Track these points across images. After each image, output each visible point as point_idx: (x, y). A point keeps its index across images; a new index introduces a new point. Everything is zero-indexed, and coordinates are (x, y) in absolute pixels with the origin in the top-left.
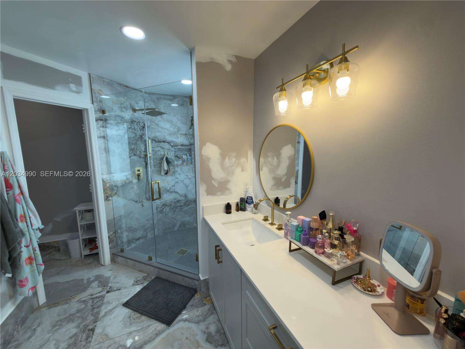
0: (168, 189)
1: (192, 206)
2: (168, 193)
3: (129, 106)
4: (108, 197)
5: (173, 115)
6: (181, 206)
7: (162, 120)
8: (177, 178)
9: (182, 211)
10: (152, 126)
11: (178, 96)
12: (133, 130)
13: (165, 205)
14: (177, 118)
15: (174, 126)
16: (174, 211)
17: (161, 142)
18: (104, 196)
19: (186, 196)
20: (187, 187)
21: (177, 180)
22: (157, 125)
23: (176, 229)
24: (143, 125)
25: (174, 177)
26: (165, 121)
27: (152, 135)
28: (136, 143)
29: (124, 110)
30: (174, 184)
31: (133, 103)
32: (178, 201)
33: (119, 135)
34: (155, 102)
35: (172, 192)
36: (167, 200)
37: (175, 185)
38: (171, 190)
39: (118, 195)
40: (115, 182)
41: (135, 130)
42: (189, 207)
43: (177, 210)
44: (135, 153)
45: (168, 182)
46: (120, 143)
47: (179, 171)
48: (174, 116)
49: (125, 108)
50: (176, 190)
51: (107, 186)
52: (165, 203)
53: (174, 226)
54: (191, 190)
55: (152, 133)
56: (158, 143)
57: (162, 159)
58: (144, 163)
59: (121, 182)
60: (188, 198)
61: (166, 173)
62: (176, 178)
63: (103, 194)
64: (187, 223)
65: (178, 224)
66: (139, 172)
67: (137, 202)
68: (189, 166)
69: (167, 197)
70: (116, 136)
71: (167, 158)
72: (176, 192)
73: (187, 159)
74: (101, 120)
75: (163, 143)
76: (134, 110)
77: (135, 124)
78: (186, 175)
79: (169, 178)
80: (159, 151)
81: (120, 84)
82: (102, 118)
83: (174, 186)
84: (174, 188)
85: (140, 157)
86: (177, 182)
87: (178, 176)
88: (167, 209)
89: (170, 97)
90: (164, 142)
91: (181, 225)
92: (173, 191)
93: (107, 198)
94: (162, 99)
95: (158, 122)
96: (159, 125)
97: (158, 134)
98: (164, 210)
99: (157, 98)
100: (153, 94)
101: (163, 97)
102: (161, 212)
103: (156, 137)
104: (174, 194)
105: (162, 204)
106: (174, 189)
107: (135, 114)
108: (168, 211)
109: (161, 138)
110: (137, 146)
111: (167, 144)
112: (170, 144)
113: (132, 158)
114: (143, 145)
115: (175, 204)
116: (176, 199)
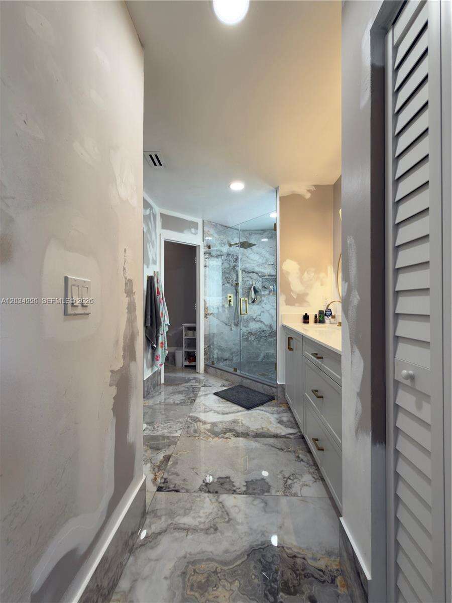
0: (254, 318)
2: (254, 322)
3: (227, 242)
5: (262, 248)
6: (266, 337)
7: (252, 252)
8: (263, 307)
9: (266, 342)
11: (268, 230)
12: (229, 262)
14: (266, 250)
15: (263, 257)
16: (259, 341)
17: (250, 273)
18: (204, 314)
19: (271, 327)
21: (262, 310)
23: (260, 360)
24: (237, 258)
25: (260, 306)
26: (254, 252)
27: (243, 266)
28: (230, 273)
29: (223, 245)
30: (260, 314)
31: (230, 239)
32: (263, 331)
35: (258, 321)
36: (252, 329)
38: (256, 319)
42: (274, 338)
43: (262, 340)
44: (227, 282)
45: (254, 311)
47: (265, 301)
48: (264, 248)
49: (224, 243)
50: (262, 320)
51: (207, 306)
52: (251, 332)
53: (258, 356)
56: (248, 273)
57: (250, 288)
58: (235, 291)
60: (273, 329)
61: (253, 302)
63: (203, 312)
64: (271, 356)
65: (262, 355)
66: (230, 298)
67: (226, 324)
69: (254, 326)
71: (254, 287)
72: (262, 322)
73: (273, 289)
74: (207, 253)
75: (251, 274)
76: (230, 245)
77: (230, 257)
78: (272, 305)
79: (256, 307)
80: (248, 281)
81: (222, 225)
84: (260, 317)
85: (232, 285)
86: (263, 312)
87: (264, 305)
88: (252, 338)
89: (260, 232)
90: (253, 272)
91: (264, 357)
92: (259, 319)
93: (206, 316)
94: (253, 234)
95: (249, 254)
96: (249, 258)
97: (247, 266)
98: (250, 339)
99: (249, 234)
100: (247, 230)
101: (254, 232)
102: (247, 339)
103: (246, 268)
104: (259, 323)
105: (248, 332)
107: (231, 248)
108: (253, 340)
109: (250, 269)
110: (230, 276)
111: (255, 274)
112: (258, 275)
113: (226, 285)
114: (235, 275)
115: (260, 333)
116: (261, 329)
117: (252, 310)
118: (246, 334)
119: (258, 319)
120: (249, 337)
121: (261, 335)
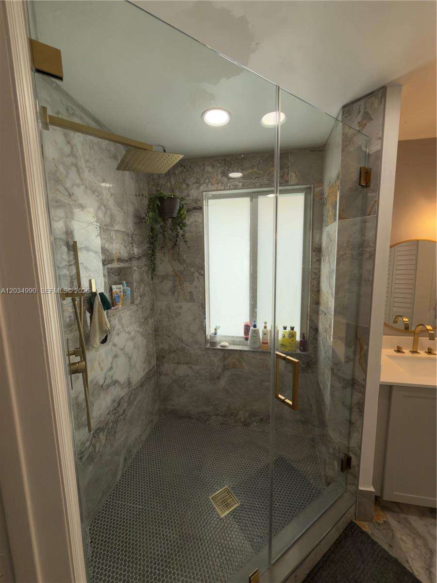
0: (101, 382)
1: (138, 399)
2: (102, 395)
6: (124, 412)
8: (115, 345)
9: (126, 423)
14: (110, 189)
15: (104, 206)
16: (115, 434)
20: (130, 358)
21: (114, 351)
22: (70, 195)
23: (119, 477)
25: (110, 345)
26: (86, 188)
30: (112, 364)
32: (119, 404)
35: (109, 386)
36: (100, 416)
37: (114, 365)
38: (106, 383)
42: (135, 403)
43: (119, 426)
45: (100, 365)
48: (104, 180)
50: (115, 378)
52: (98, 427)
54: (135, 364)
60: (133, 384)
62: (113, 348)
64: (134, 444)
65: (122, 460)
68: (131, 309)
71: (102, 298)
72: (116, 382)
73: (123, 292)
78: (127, 333)
79: (102, 351)
83: (111, 368)
84: (110, 373)
86: (116, 356)
87: (116, 339)
88: (102, 436)
91: (125, 459)
95: (72, 186)
96: (72, 197)
98: (98, 446)
104: (111, 390)
106: (112, 377)
108: (104, 442)
111: (93, 255)
112: (99, 256)
115: (114, 414)
116: (115, 402)
117: (96, 365)
118: (88, 444)
119: (108, 381)
120: (94, 447)
121: (117, 415)
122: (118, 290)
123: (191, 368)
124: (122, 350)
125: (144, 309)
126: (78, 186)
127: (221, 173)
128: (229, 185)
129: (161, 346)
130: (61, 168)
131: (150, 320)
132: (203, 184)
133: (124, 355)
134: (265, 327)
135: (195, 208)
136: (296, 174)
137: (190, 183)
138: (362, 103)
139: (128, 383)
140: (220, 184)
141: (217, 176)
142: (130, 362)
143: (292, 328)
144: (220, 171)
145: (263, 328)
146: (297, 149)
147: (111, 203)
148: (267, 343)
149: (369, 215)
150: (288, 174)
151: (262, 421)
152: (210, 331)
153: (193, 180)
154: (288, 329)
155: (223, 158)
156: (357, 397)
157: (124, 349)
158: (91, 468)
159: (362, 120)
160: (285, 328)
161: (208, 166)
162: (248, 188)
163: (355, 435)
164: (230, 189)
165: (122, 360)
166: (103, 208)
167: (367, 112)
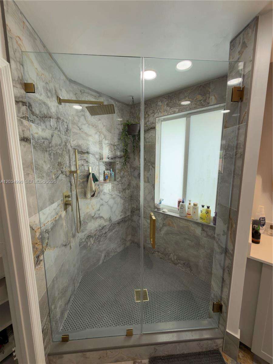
0: (93, 215)
2: (93, 221)
3: (54, 92)
4: (38, 257)
5: (98, 119)
6: (105, 233)
7: (85, 122)
9: (107, 239)
10: (75, 131)
11: (104, 95)
12: (59, 133)
13: (89, 237)
14: (103, 123)
15: (99, 132)
16: (99, 241)
17: (84, 153)
18: (34, 258)
19: (110, 220)
20: (111, 208)
21: (101, 202)
22: (80, 129)
23: (101, 262)
24: (66, 127)
25: (99, 199)
26: (89, 125)
27: (75, 142)
28: (62, 154)
29: (49, 94)
30: (99, 208)
31: (57, 86)
32: (103, 228)
33: (46, 139)
34: (77, 95)
35: (97, 218)
36: (91, 230)
38: (96, 216)
39: (50, 246)
40: (46, 225)
41: (61, 133)
42: (113, 231)
43: (102, 239)
44: (61, 170)
45: (92, 206)
46: (48, 153)
48: (100, 120)
49: (50, 91)
50: (101, 215)
51: (37, 236)
52: (90, 234)
53: (98, 260)
54: (115, 211)
55: (74, 141)
56: (82, 154)
58: (69, 184)
59: (51, 222)
60: (113, 221)
61: (93, 196)
62: (101, 200)
63: (32, 255)
64: (111, 251)
65: (103, 255)
66: (67, 199)
67: (66, 245)
68: (114, 183)
69: (92, 226)
70: (43, 141)
71: (93, 174)
72: (101, 217)
73: (110, 174)
74: (24, 103)
75: (87, 155)
76: (59, 100)
77: (61, 123)
78: (110, 195)
79: (94, 200)
80: (83, 165)
82: (24, 100)
83: (99, 210)
84: (99, 212)
85: (66, 176)
86: (102, 205)
87: (103, 197)
88: (92, 241)
90: (88, 153)
91: (105, 256)
93: (37, 261)
94: (86, 93)
95: (82, 125)
96: (81, 130)
97: (81, 142)
98: (89, 243)
99: (81, 91)
101: (87, 91)
102: (85, 247)
103: (79, 146)
104: (98, 220)
105: (86, 236)
106: (99, 214)
107: (60, 106)
108: (92, 243)
109: (84, 147)
110: (63, 159)
112: (95, 156)
113: (60, 178)
114: (67, 157)
115: (100, 232)
116: (100, 226)
117: (90, 206)
118: (84, 240)
119: (97, 216)
120: (87, 243)
121: (101, 233)
122: (107, 173)
123: (146, 220)
124: (106, 202)
125: (123, 184)
126: (85, 124)
127: (166, 105)
128: (170, 112)
129: (133, 206)
130: (76, 118)
131: (127, 191)
132: (156, 113)
133: (108, 205)
134: (190, 204)
135: (151, 128)
136: (215, 97)
137: (150, 114)
138: (241, 36)
139: (109, 219)
140: (165, 112)
141: (164, 107)
142: (111, 209)
143: (208, 207)
144: (165, 103)
145: (188, 204)
146: (217, 78)
147: (104, 130)
148: (190, 214)
149: (241, 124)
150: (209, 98)
151: (184, 264)
152: (157, 201)
153: (151, 111)
154: (206, 207)
155: (167, 95)
156: (228, 262)
157: (108, 202)
158: (84, 251)
159: (241, 49)
160: (203, 206)
161: (159, 101)
162: (182, 111)
163: (225, 290)
164: (171, 114)
165: (106, 208)
166: (98, 133)
167: (245, 42)
